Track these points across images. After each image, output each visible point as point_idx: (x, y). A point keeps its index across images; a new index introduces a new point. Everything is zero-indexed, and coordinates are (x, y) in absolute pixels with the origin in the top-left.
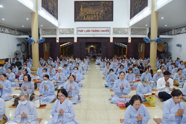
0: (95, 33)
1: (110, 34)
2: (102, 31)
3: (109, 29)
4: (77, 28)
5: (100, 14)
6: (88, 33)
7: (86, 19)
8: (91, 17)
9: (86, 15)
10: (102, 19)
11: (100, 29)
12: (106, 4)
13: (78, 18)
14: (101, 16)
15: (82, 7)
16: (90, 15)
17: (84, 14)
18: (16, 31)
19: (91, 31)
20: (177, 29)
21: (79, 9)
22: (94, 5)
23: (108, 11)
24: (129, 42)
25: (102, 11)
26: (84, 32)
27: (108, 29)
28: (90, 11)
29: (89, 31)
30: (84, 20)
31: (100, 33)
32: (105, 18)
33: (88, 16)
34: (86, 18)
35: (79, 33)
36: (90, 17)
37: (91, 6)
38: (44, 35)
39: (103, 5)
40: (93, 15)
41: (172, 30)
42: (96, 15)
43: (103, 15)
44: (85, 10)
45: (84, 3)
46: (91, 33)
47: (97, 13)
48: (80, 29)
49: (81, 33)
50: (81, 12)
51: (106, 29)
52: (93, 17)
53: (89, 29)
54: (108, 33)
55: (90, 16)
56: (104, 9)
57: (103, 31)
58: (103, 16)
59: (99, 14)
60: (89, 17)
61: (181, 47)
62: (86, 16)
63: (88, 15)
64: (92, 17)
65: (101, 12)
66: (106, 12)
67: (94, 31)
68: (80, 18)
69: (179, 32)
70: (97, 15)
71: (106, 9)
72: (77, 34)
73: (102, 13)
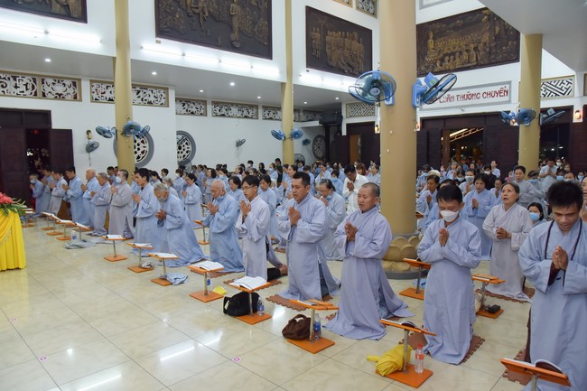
0: (468, 102)
1: (509, 102)
2: (485, 95)
3: (508, 86)
5: (481, 47)
6: (447, 104)
7: (443, 68)
8: (455, 59)
9: (441, 55)
10: (486, 61)
11: (481, 91)
13: (423, 68)
14: (482, 53)
15: (431, 36)
16: (453, 54)
17: (436, 54)
18: (301, 114)
19: (456, 98)
21: (426, 44)
22: (464, 26)
23: (502, 33)
24: (575, 120)
25: (486, 38)
27: (503, 86)
28: (454, 43)
29: (450, 100)
30: (437, 70)
31: (482, 100)
32: (493, 56)
33: (447, 58)
34: (441, 65)
36: (451, 61)
37: (456, 29)
38: (351, 116)
39: (489, 19)
42: (467, 51)
43: (488, 50)
44: (441, 43)
45: (438, 26)
46: (455, 103)
47: (472, 46)
49: (432, 106)
50: (429, 52)
51: (497, 88)
52: (461, 59)
54: (506, 98)
55: (452, 57)
56: (492, 29)
57: (490, 94)
58: (490, 53)
59: (476, 49)
60: (449, 61)
62: (442, 60)
63: (447, 54)
64: (458, 59)
65: (483, 41)
66: (497, 37)
67: (463, 97)
68: (427, 67)
70: (473, 52)
71: (497, 29)
72: (421, 110)
73: (485, 44)
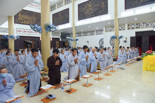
0: (30, 33)
4: (16, 28)
5: (33, 21)
6: (25, 33)
7: (24, 23)
8: (27, 22)
9: (23, 19)
12: (37, 14)
13: (17, 21)
14: (34, 22)
15: (20, 13)
17: (22, 19)
19: (27, 32)
20: (84, 33)
21: (18, 15)
22: (29, 14)
23: (38, 19)
25: (35, 19)
26: (22, 32)
28: (26, 17)
29: (25, 32)
30: (22, 23)
31: (33, 33)
33: (25, 21)
35: (18, 32)
36: (26, 22)
37: (27, 14)
39: (35, 15)
40: (29, 20)
41: (81, 33)
42: (30, 21)
44: (23, 16)
45: (22, 11)
46: (27, 33)
47: (31, 20)
48: (19, 30)
49: (20, 33)
50: (19, 17)
52: (29, 22)
53: (26, 30)
54: (39, 34)
57: (35, 32)
58: (36, 23)
59: (32, 21)
61: (88, 42)
62: (23, 21)
63: (25, 20)
65: (34, 19)
66: (37, 20)
68: (19, 21)
69: (86, 34)
71: (37, 18)
72: (16, 33)
